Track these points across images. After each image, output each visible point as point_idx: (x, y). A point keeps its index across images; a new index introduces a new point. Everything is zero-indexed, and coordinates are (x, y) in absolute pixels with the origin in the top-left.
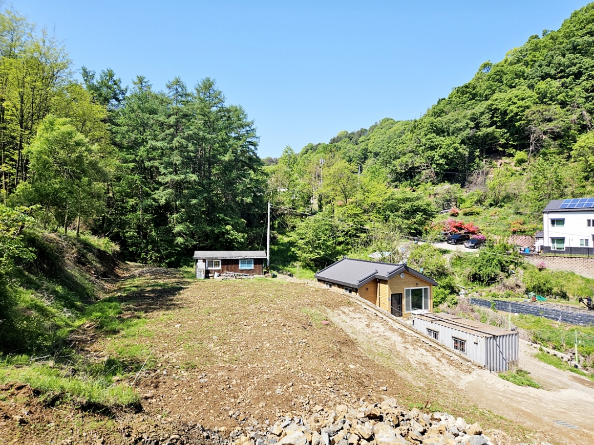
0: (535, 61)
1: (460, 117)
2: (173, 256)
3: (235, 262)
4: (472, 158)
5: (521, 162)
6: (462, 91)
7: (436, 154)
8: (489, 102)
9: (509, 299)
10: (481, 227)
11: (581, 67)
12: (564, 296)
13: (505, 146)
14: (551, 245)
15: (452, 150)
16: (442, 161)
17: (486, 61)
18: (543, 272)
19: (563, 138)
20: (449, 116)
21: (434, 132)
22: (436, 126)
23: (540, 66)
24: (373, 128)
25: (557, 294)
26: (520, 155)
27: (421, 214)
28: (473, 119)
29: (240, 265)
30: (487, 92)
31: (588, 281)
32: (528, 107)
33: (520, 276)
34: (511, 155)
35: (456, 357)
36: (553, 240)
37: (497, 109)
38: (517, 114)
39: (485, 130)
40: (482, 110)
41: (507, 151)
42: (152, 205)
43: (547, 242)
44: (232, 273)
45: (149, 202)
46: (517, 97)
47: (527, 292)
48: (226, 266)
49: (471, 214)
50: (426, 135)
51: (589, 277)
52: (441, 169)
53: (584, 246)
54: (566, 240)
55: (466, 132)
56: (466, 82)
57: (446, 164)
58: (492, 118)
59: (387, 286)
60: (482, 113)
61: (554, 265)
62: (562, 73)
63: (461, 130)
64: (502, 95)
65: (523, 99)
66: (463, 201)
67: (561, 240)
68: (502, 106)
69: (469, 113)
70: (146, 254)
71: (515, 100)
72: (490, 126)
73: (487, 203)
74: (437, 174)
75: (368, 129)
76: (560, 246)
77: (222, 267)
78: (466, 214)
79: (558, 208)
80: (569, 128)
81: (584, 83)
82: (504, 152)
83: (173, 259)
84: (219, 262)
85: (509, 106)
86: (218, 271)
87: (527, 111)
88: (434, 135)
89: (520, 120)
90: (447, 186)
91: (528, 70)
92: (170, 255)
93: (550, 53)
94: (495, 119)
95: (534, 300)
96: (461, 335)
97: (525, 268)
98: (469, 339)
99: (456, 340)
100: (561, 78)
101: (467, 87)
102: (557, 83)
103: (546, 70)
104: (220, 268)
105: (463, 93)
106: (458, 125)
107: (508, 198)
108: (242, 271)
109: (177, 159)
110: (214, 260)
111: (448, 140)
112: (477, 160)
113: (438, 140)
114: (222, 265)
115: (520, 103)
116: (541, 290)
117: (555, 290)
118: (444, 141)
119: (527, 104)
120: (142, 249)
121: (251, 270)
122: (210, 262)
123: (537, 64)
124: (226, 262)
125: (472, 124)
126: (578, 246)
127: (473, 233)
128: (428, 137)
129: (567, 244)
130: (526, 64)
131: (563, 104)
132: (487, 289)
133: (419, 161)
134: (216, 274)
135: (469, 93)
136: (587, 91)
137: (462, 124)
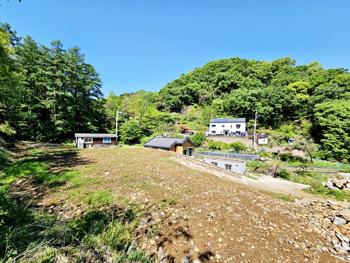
0: (198, 76)
1: (177, 89)
2: (55, 138)
3: (101, 139)
5: (196, 107)
6: (176, 82)
7: (171, 102)
8: (187, 86)
9: (205, 151)
10: (188, 128)
11: (211, 80)
12: (220, 149)
13: (191, 101)
14: (211, 133)
15: (176, 101)
16: (173, 104)
17: (183, 73)
18: (213, 142)
19: (208, 101)
20: (174, 88)
21: (169, 94)
22: (170, 92)
23: (200, 77)
24: (137, 93)
25: (218, 149)
26: (196, 105)
27: (172, 122)
28: (182, 91)
29: (103, 141)
30: (185, 83)
31: (226, 144)
32: (198, 89)
33: (206, 144)
34: (193, 105)
37: (189, 89)
38: (195, 91)
39: (186, 95)
40: (184, 88)
41: (192, 103)
42: (41, 107)
44: (100, 145)
45: (38, 105)
46: (195, 85)
47: (210, 149)
48: (96, 141)
49: (184, 123)
50: (167, 94)
51: (226, 143)
52: (172, 107)
53: (221, 134)
54: (216, 132)
55: (180, 95)
56: (178, 79)
57: (174, 105)
58: (187, 91)
59: (182, 147)
60: (184, 90)
61: (216, 139)
62: (206, 80)
63: (178, 94)
64: (190, 84)
65: (197, 87)
66: (180, 119)
67: (214, 132)
68: (191, 88)
69: (180, 89)
70: (35, 137)
71: (195, 87)
72: (187, 94)
73: (188, 120)
74: (170, 109)
75: (135, 93)
77: (93, 142)
78: (182, 124)
79: (214, 121)
80: (210, 98)
81: (212, 84)
82: (191, 104)
83: (55, 139)
84: (91, 139)
85: (193, 88)
86: (91, 144)
87: (199, 90)
88: (170, 94)
89: (196, 93)
90: (175, 113)
91: (196, 78)
92: (53, 137)
93: (203, 74)
94: (188, 92)
95: (212, 151)
96: (229, 163)
97: (207, 141)
98: (233, 164)
99: (227, 166)
100: (206, 82)
101: (178, 80)
102: (206, 83)
103: (202, 79)
104: (92, 142)
106: (177, 92)
107: (194, 118)
108: (105, 144)
109: (59, 82)
110: (88, 138)
111: (175, 97)
112: (183, 105)
113: (171, 96)
114: (93, 141)
115: (196, 88)
116: (214, 148)
118: (173, 97)
119: (198, 88)
120: (31, 134)
121: (109, 143)
122: (86, 139)
123: (199, 76)
124: (95, 139)
125: (182, 93)
126: (220, 134)
127: (186, 130)
128: (168, 95)
130: (195, 76)
131: (208, 90)
132: (198, 148)
133: (164, 104)
134: (90, 146)
135: (178, 83)
136: (213, 87)
137: (178, 92)
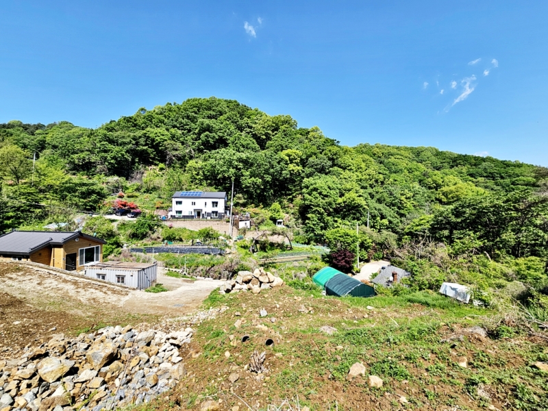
0: (170, 117)
1: (127, 135)
4: (133, 162)
5: (161, 169)
7: (109, 156)
8: (144, 131)
9: (154, 246)
10: (138, 205)
11: (190, 127)
12: (181, 240)
13: (153, 159)
14: (175, 214)
15: (120, 155)
16: (113, 161)
18: (172, 229)
19: (183, 160)
20: (118, 133)
21: (107, 141)
22: (108, 137)
23: (172, 120)
24: (51, 126)
25: (178, 240)
26: (162, 165)
27: (96, 195)
28: (134, 139)
30: (143, 125)
31: (191, 231)
32: (166, 140)
33: (160, 233)
34: (156, 165)
35: (118, 288)
36: (177, 212)
37: (148, 137)
38: (160, 142)
39: (141, 148)
40: (140, 135)
41: (155, 162)
43: (173, 213)
46: (160, 133)
49: (132, 197)
50: (101, 142)
51: (192, 229)
52: (112, 166)
53: (190, 215)
54: (183, 212)
55: (130, 146)
56: (131, 116)
57: (116, 164)
58: (146, 141)
59: (62, 249)
60: (140, 137)
61: (178, 225)
62: (182, 127)
63: (126, 144)
64: (152, 130)
65: (163, 135)
66: (127, 188)
67: (180, 212)
68: (152, 135)
69: (132, 134)
71: (159, 135)
72: (145, 145)
73: (142, 191)
74: (109, 169)
75: (46, 125)
76: (180, 215)
78: (129, 197)
79: (179, 196)
80: (185, 156)
81: (192, 135)
82: (153, 162)
85: (156, 137)
87: (165, 142)
88: (107, 143)
89: (162, 146)
90: (116, 178)
91: (166, 120)
93: (177, 115)
94: (148, 142)
95: (167, 244)
96: (121, 273)
97: (162, 228)
98: (127, 274)
99: (118, 277)
100: (182, 129)
101: (130, 118)
102: (180, 132)
103: (175, 123)
105: (128, 121)
106: (124, 140)
107: (155, 189)
111: (117, 148)
112: (137, 164)
113: (110, 146)
115: (162, 137)
116: (170, 239)
117: (177, 237)
118: (114, 148)
119: (165, 138)
123: (170, 119)
125: (134, 142)
126: (188, 215)
127: (133, 208)
129: (183, 214)
130: (165, 117)
131: (183, 143)
132: (141, 242)
133: (93, 158)
135: (131, 122)
136: (193, 139)
137: (128, 140)
